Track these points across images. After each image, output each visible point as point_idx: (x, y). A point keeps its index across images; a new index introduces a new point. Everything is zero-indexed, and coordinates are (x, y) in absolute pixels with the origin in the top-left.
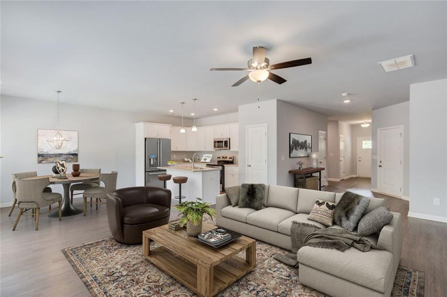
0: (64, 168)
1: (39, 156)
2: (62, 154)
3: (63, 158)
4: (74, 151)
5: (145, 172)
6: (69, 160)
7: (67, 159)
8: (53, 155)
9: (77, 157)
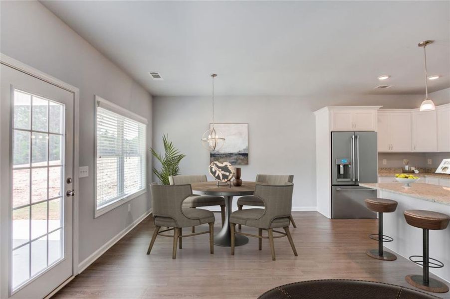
0: (227, 174)
1: (212, 155)
2: (232, 154)
3: (233, 159)
4: (244, 150)
5: (332, 185)
6: (239, 161)
7: (237, 160)
8: (224, 154)
9: (248, 158)
